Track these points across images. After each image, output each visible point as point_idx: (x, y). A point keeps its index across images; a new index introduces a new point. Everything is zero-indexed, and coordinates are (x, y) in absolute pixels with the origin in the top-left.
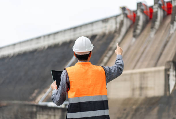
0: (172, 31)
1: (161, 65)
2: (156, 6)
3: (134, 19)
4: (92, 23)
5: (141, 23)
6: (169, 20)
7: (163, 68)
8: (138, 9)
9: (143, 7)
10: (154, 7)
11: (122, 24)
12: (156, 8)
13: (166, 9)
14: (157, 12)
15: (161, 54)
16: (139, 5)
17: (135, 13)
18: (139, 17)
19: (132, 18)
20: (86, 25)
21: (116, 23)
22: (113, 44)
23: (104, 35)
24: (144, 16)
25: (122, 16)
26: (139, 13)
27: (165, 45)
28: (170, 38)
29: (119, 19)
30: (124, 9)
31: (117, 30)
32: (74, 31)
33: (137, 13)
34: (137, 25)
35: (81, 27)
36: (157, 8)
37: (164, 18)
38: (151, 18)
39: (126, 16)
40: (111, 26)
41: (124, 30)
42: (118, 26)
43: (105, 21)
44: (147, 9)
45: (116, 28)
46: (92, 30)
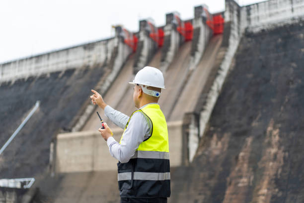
0: (192, 67)
1: (176, 119)
2: (169, 27)
3: (135, 46)
4: (67, 50)
5: (145, 52)
6: (188, 49)
7: (179, 123)
8: (140, 30)
9: (149, 28)
10: (166, 28)
11: (115, 52)
12: (168, 30)
13: (183, 32)
14: (170, 36)
15: (176, 102)
16: (143, 23)
17: (136, 35)
18: (142, 43)
19: (132, 44)
20: (57, 52)
21: (107, 51)
22: (102, 85)
23: (86, 69)
24: (150, 42)
25: (116, 40)
26: (143, 37)
27: (182, 88)
28: (189, 76)
29: (111, 46)
30: (118, 29)
31: (108, 62)
32: (37, 62)
33: (139, 37)
34: (140, 55)
35: (48, 54)
36: (170, 30)
37: (181, 45)
38: (160, 46)
39: (122, 40)
40: (99, 56)
41: (118, 63)
42: (109, 55)
43: (88, 47)
44: (154, 31)
45: (106, 59)
46: (67, 62)
